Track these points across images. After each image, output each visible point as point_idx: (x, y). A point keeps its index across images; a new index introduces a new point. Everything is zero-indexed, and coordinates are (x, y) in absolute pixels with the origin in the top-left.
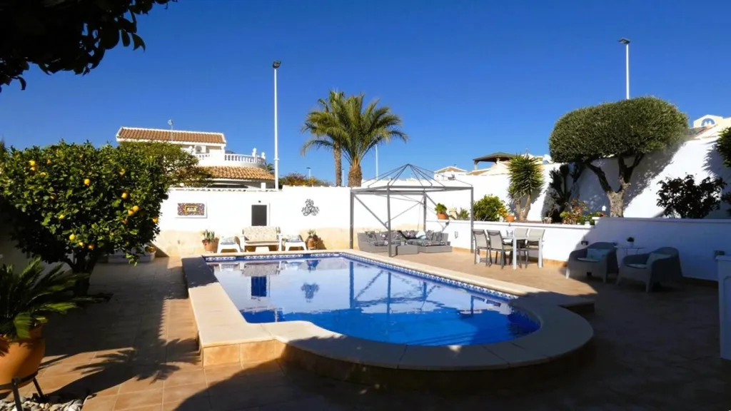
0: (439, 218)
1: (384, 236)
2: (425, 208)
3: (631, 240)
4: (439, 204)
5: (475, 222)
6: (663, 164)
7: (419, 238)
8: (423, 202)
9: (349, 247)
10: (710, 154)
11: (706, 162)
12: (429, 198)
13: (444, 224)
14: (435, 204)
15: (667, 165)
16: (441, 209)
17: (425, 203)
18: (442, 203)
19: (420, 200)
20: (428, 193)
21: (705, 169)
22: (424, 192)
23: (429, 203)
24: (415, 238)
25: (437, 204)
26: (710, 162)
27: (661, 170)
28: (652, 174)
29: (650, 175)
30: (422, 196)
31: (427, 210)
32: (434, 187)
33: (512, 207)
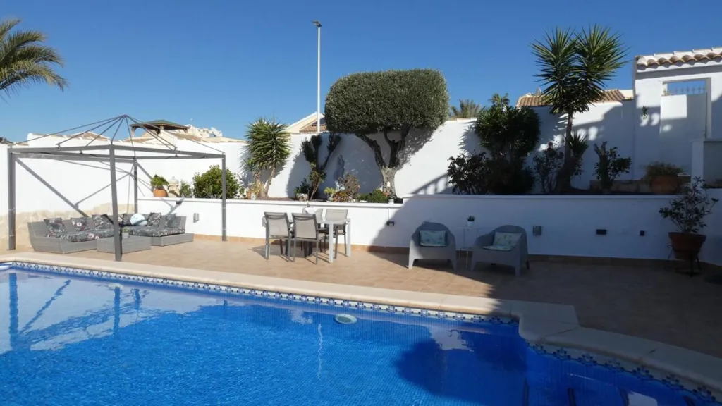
0: (155, 196)
1: (79, 224)
2: (136, 179)
3: (471, 219)
4: (156, 176)
5: (227, 200)
6: (422, 141)
7: (136, 224)
8: (133, 173)
9: (7, 246)
10: (467, 134)
11: (462, 141)
12: (141, 168)
13: (174, 204)
14: (150, 177)
15: (426, 141)
16: (159, 183)
17: (136, 173)
18: (160, 175)
19: (129, 171)
20: (139, 161)
21: (462, 148)
22: (135, 158)
23: (140, 174)
24: (130, 225)
25: (153, 176)
26: (465, 141)
27: (421, 147)
28: (412, 149)
29: (411, 151)
30: (132, 165)
31: (139, 183)
32: (180, 152)
33: (245, 180)
